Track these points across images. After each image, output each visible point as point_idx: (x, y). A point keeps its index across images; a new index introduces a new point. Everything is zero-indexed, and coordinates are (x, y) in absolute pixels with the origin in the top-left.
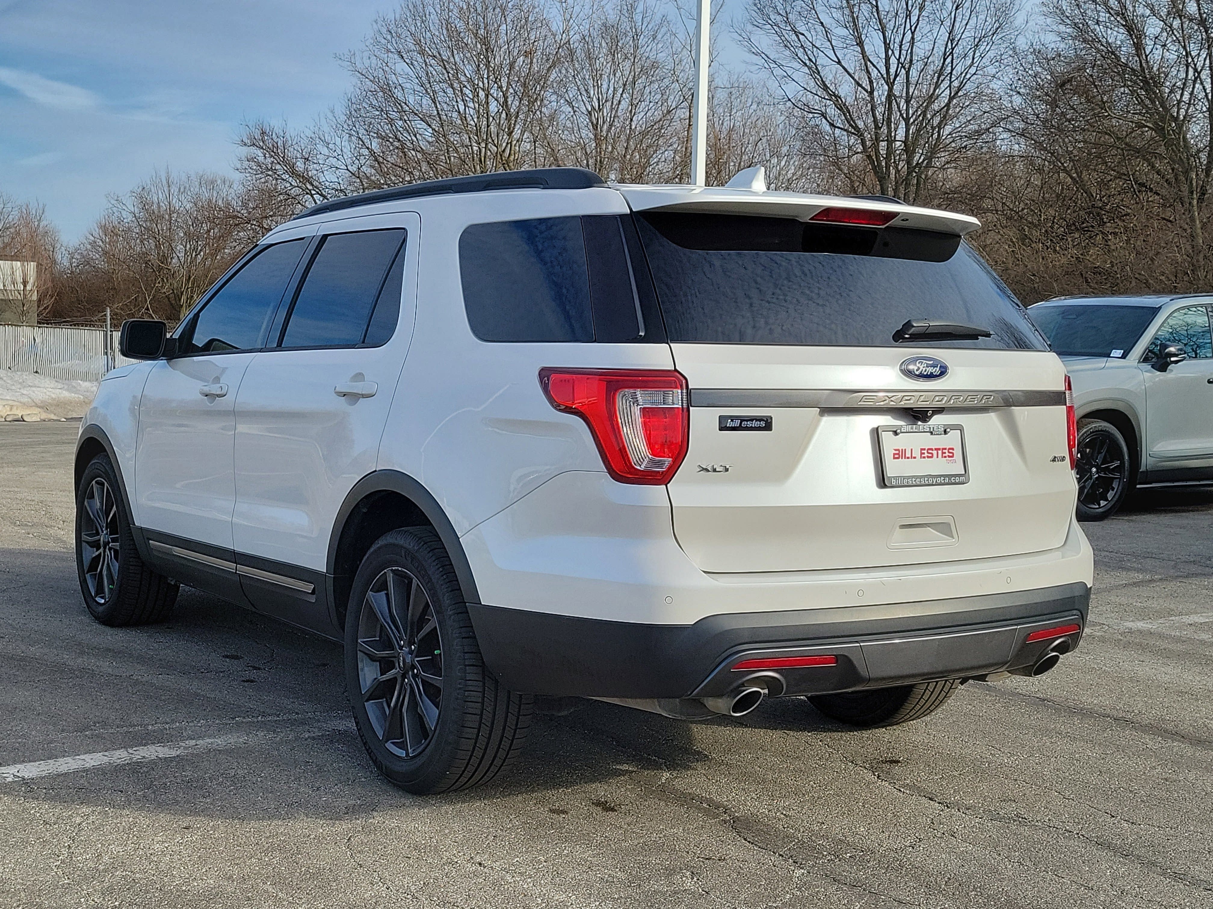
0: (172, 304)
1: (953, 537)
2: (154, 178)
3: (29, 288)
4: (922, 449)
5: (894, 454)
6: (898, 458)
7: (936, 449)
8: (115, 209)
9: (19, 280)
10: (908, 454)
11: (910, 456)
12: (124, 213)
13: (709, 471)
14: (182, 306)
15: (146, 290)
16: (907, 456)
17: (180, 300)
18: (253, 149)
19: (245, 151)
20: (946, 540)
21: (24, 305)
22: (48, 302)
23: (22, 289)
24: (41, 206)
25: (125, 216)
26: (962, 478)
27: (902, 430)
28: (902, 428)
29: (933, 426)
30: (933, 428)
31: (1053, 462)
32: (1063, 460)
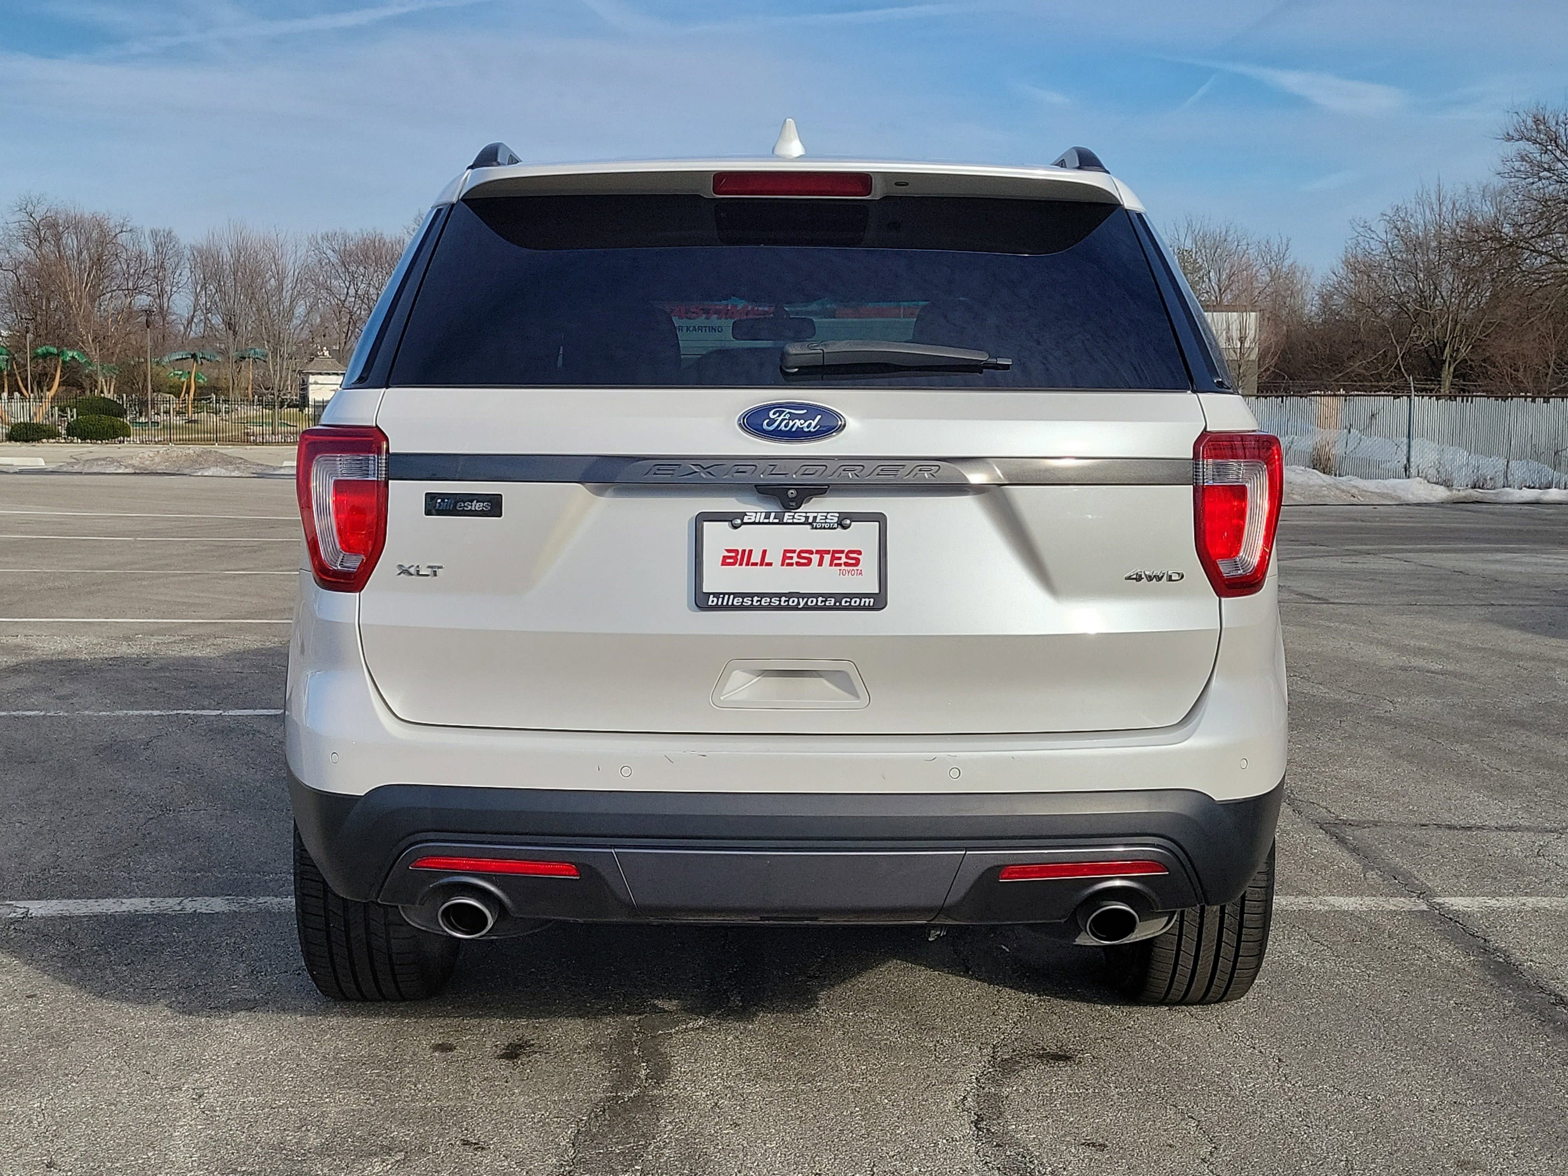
0: (1431, 359)
1: (858, 697)
2: (1420, 193)
3: (1247, 345)
4: (786, 551)
5: (725, 558)
6: (734, 564)
7: (818, 552)
8: (1360, 239)
9: (1235, 334)
10: (756, 558)
11: (759, 561)
12: (1372, 242)
13: (411, 574)
14: (1445, 361)
15: (1397, 342)
16: (752, 561)
17: (1442, 354)
18: (1523, 144)
19: (1512, 149)
20: (845, 699)
21: (1240, 368)
22: (1270, 361)
23: (1239, 346)
24: (1284, 241)
25: (1373, 247)
26: (867, 600)
27: (746, 520)
28: (746, 517)
29: (815, 515)
30: (815, 518)
31: (1135, 581)
32: (1173, 578)
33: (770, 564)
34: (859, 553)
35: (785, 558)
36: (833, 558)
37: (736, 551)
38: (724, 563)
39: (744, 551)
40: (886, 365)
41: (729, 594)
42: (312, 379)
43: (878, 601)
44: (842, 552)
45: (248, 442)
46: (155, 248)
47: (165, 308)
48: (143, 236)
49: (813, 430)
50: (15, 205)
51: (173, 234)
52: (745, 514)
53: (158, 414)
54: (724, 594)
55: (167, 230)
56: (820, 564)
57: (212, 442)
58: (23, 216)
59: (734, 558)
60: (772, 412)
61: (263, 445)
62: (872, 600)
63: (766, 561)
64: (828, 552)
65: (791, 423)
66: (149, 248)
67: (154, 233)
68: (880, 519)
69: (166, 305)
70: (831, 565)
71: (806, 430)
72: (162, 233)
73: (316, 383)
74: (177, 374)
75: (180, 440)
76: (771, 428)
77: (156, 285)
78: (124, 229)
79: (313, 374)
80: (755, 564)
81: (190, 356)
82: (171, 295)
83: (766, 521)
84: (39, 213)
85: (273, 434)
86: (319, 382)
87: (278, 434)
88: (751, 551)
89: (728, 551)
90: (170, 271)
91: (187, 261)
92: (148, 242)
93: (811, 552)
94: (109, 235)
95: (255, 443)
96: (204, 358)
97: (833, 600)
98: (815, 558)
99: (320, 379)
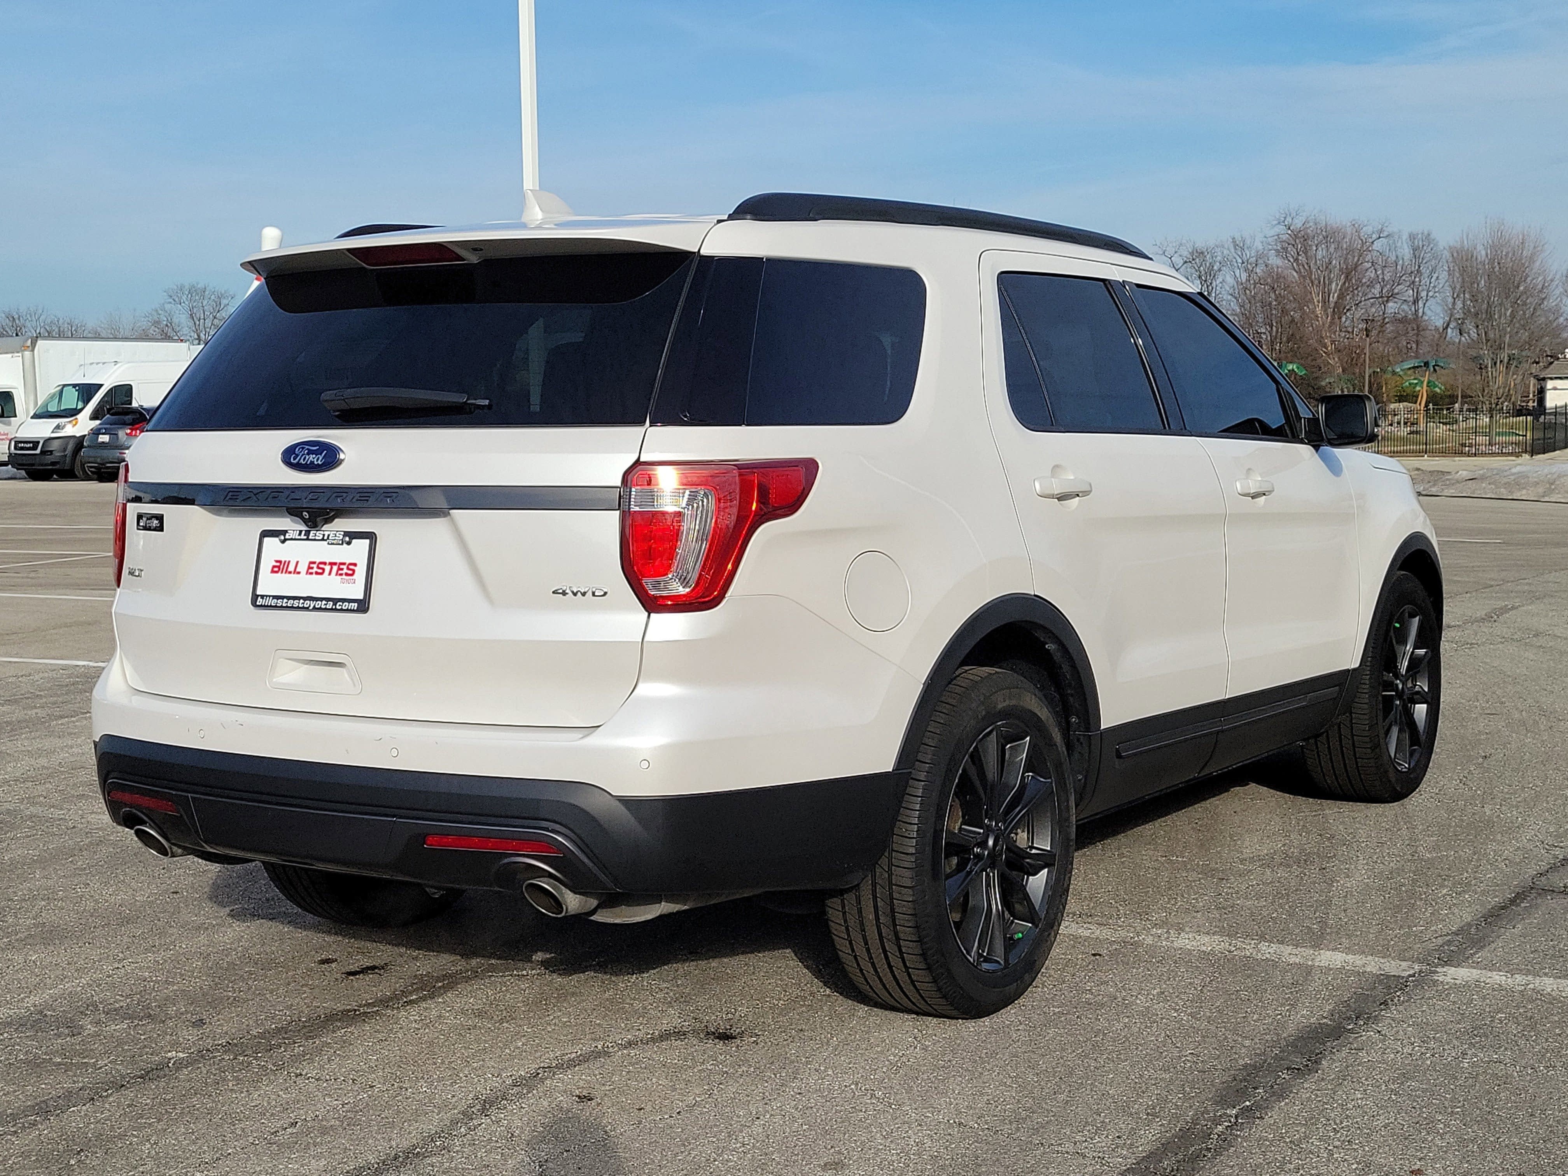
1: (355, 685)
4: (310, 563)
5: (273, 567)
6: (278, 572)
7: (330, 564)
10: (292, 567)
11: (293, 570)
13: (133, 575)
16: (289, 570)
26: (353, 604)
27: (287, 537)
28: (287, 534)
29: (329, 533)
30: (329, 535)
31: (561, 595)
32: (596, 594)
33: (299, 573)
34: (355, 565)
35: (310, 568)
36: (339, 569)
37: (280, 562)
38: (273, 572)
39: (285, 562)
40: (393, 408)
41: (270, 596)
42: (1550, 384)
43: (363, 606)
44: (344, 564)
45: (1461, 454)
46: (1412, 252)
47: (1420, 314)
48: (1400, 241)
49: (320, 463)
50: (1273, 218)
51: (1432, 236)
52: (286, 531)
53: (1391, 425)
54: (267, 596)
55: (1426, 233)
56: (330, 574)
57: (1421, 454)
58: (1281, 229)
59: (280, 567)
60: (297, 449)
61: (1475, 456)
62: (356, 604)
63: (298, 570)
64: (335, 564)
65: (307, 457)
66: (1406, 252)
67: (1412, 237)
68: (370, 536)
69: (1421, 311)
70: (336, 575)
71: (316, 463)
72: (1420, 236)
73: (1555, 389)
74: (1413, 383)
75: (1394, 453)
76: (295, 462)
77: (1411, 291)
78: (1381, 236)
79: (1551, 379)
80: (290, 573)
81: (1423, 365)
82: (1427, 300)
83: (299, 537)
84: (1298, 224)
85: (1490, 444)
86: (1559, 387)
87: (1495, 444)
88: (289, 562)
89: (277, 561)
90: (1426, 275)
91: (1445, 264)
92: (1406, 247)
93: (325, 563)
94: (1366, 242)
95: (1469, 455)
96: (1438, 366)
97: (331, 603)
98: (327, 568)
99: (1558, 383)
